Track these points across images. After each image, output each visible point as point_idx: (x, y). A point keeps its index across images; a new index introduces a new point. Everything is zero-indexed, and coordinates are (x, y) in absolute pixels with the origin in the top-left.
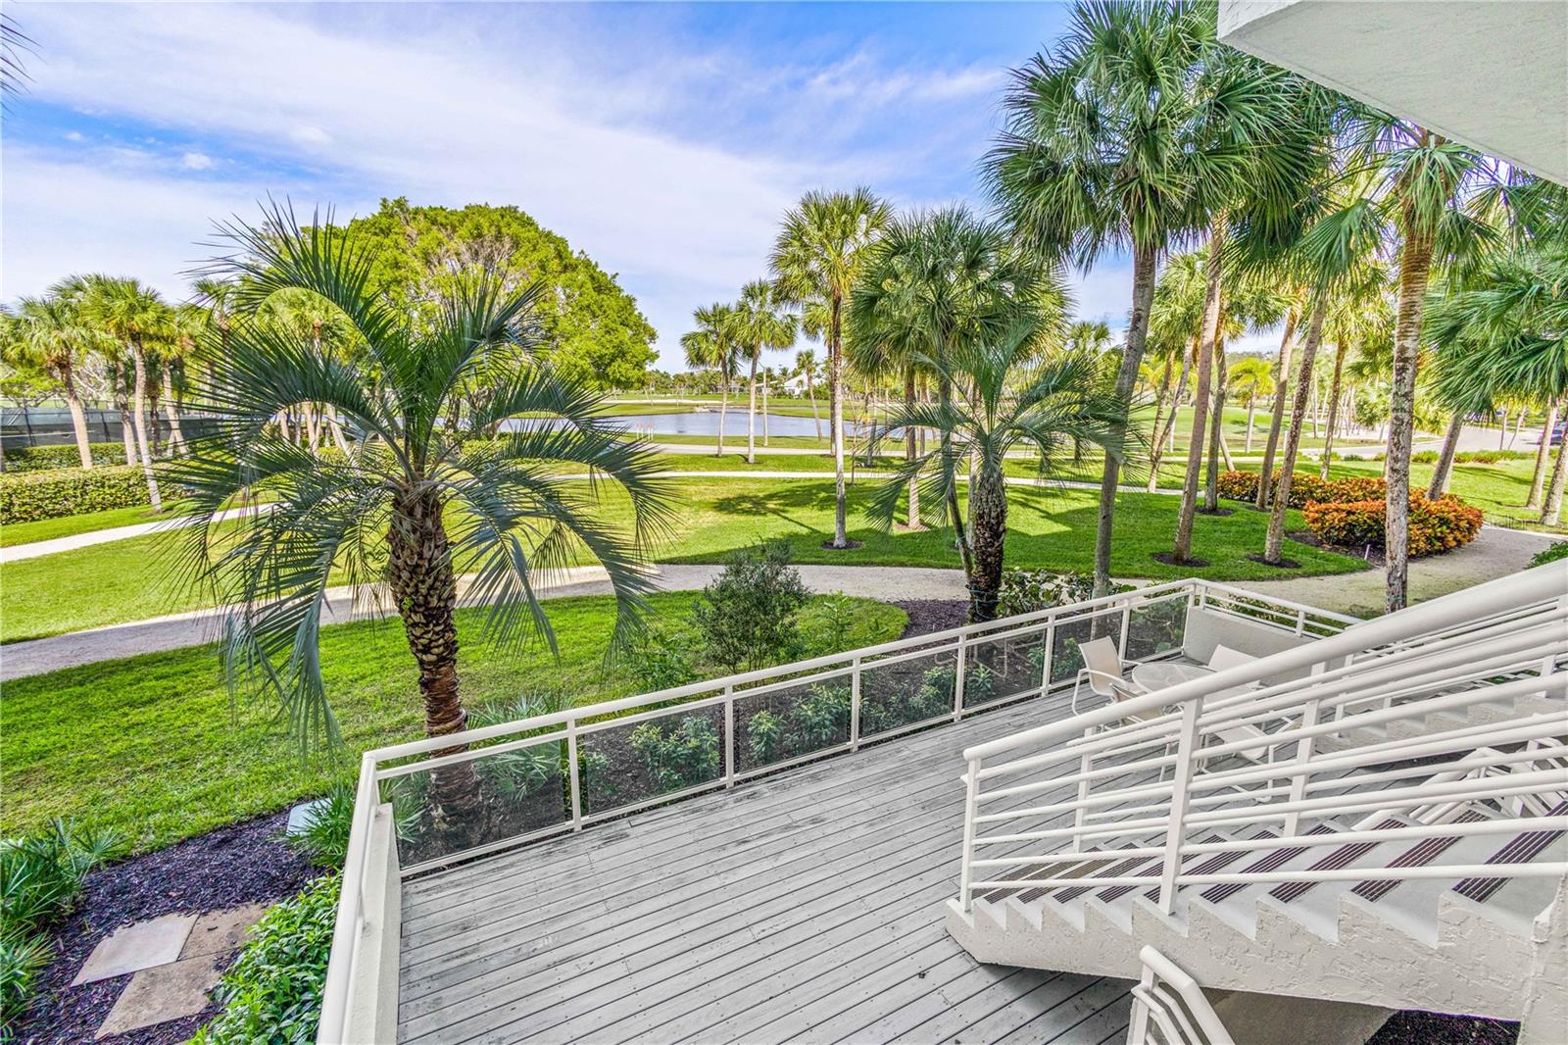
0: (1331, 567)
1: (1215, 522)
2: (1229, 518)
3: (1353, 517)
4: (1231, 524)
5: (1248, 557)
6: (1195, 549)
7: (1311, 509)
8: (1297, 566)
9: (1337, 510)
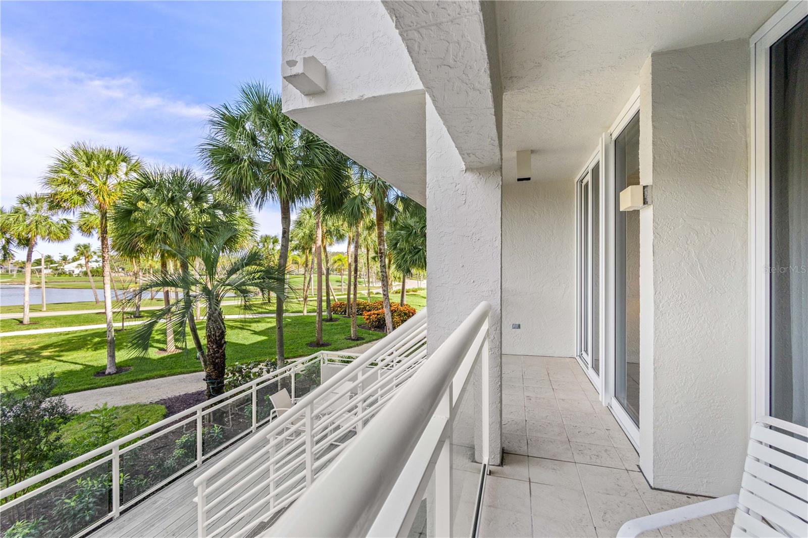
0: (375, 337)
1: (332, 325)
2: (337, 323)
3: (379, 316)
4: (338, 325)
5: (346, 339)
6: (325, 338)
7: (366, 315)
8: (363, 339)
9: (374, 314)
